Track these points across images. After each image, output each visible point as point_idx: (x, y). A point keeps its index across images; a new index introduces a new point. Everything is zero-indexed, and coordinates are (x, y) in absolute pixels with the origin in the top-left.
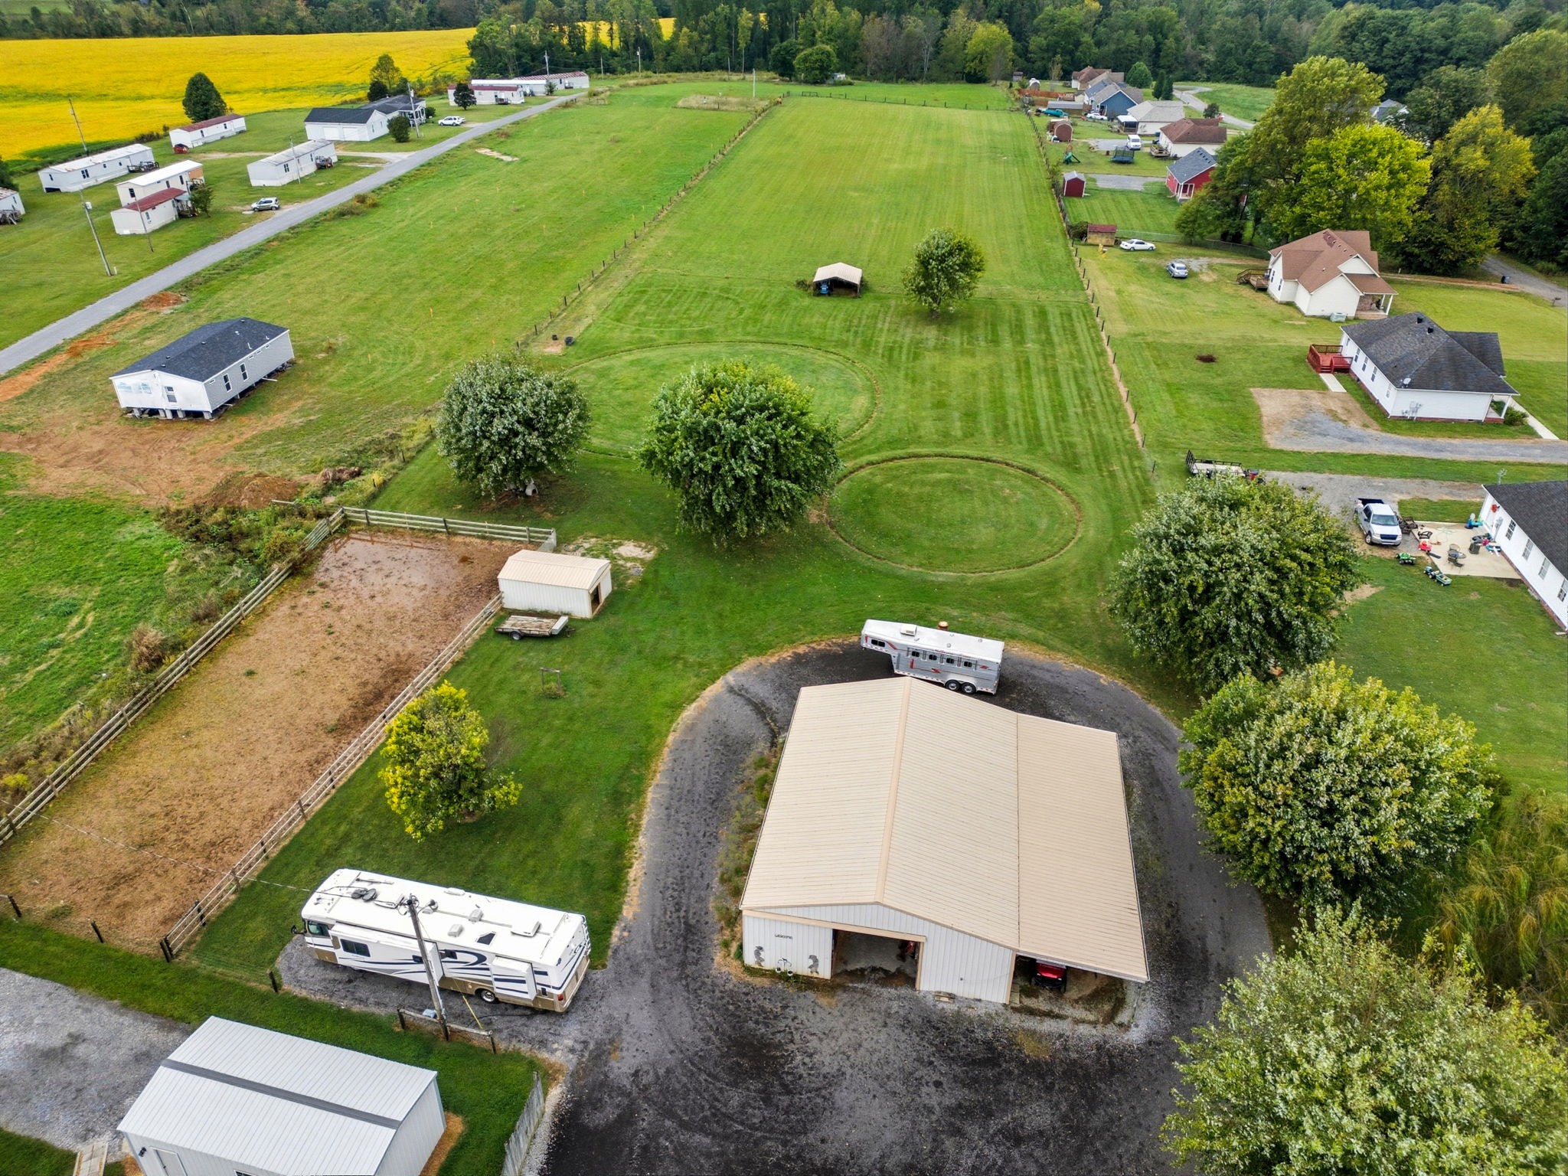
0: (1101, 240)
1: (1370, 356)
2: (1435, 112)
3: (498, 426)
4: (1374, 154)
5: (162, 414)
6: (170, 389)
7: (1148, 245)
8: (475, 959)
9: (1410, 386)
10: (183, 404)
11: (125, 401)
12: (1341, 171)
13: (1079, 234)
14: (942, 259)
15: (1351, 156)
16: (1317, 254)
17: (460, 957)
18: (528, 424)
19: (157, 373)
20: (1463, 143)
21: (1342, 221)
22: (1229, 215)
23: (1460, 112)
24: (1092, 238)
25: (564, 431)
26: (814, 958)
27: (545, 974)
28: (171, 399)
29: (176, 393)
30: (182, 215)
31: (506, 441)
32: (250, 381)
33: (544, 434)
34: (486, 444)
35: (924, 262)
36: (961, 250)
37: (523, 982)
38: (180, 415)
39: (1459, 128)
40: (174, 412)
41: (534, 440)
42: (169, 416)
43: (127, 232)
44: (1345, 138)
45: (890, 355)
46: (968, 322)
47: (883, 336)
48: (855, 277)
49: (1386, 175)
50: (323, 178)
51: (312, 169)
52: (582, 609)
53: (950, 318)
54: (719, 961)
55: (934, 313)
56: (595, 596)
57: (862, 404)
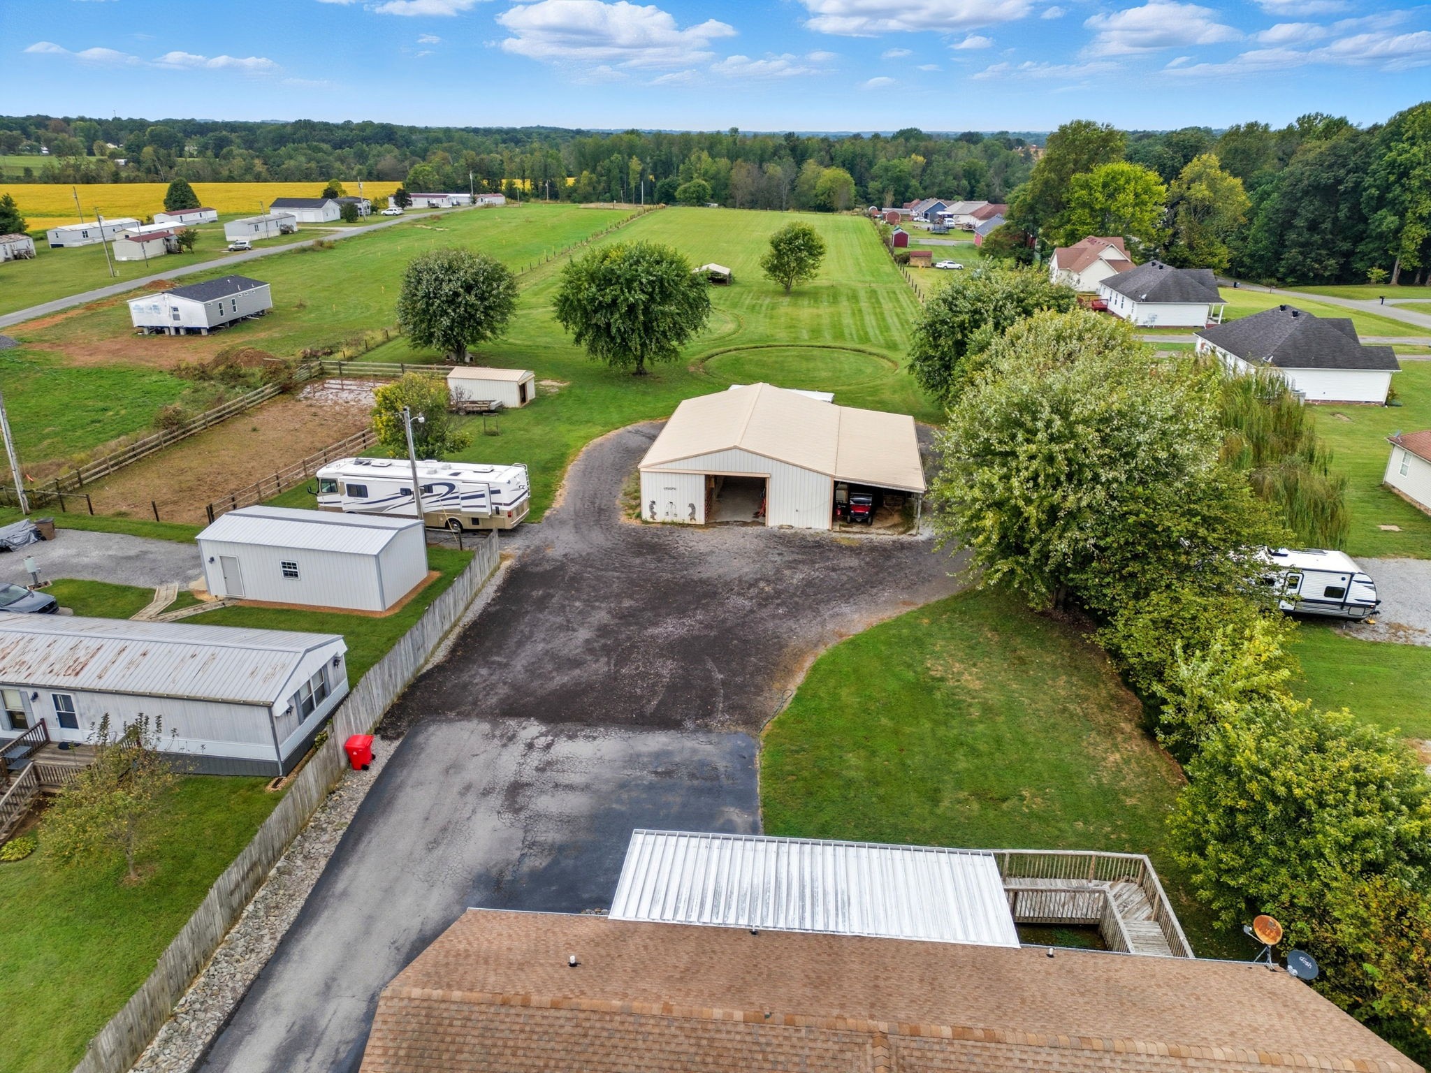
0: (921, 263)
1: (1121, 292)
2: (1170, 163)
3: (446, 288)
4: (1122, 182)
5: (167, 333)
6: (176, 309)
7: (957, 266)
8: (446, 489)
9: (1147, 300)
10: (185, 322)
11: (138, 320)
12: (1098, 194)
13: (904, 260)
14: (790, 241)
15: (1105, 185)
16: (1084, 250)
17: (436, 490)
18: (468, 288)
19: (166, 295)
20: (1193, 181)
21: (1102, 230)
22: (1020, 245)
23: (1187, 160)
24: (913, 261)
25: (497, 296)
26: (692, 506)
27: (498, 492)
28: (176, 317)
29: (180, 313)
30: (169, 252)
31: (452, 300)
32: (239, 314)
33: (482, 298)
34: (437, 302)
35: (776, 244)
36: (805, 235)
37: (482, 496)
38: (182, 332)
39: (1187, 171)
40: (177, 330)
41: (472, 299)
42: (173, 332)
43: (124, 259)
44: (1101, 172)
45: (753, 308)
46: (814, 295)
47: (748, 301)
48: (724, 271)
49: (1132, 196)
50: (286, 238)
51: (277, 233)
52: (513, 400)
53: (800, 294)
54: (624, 520)
55: (787, 291)
56: (523, 388)
57: (730, 327)
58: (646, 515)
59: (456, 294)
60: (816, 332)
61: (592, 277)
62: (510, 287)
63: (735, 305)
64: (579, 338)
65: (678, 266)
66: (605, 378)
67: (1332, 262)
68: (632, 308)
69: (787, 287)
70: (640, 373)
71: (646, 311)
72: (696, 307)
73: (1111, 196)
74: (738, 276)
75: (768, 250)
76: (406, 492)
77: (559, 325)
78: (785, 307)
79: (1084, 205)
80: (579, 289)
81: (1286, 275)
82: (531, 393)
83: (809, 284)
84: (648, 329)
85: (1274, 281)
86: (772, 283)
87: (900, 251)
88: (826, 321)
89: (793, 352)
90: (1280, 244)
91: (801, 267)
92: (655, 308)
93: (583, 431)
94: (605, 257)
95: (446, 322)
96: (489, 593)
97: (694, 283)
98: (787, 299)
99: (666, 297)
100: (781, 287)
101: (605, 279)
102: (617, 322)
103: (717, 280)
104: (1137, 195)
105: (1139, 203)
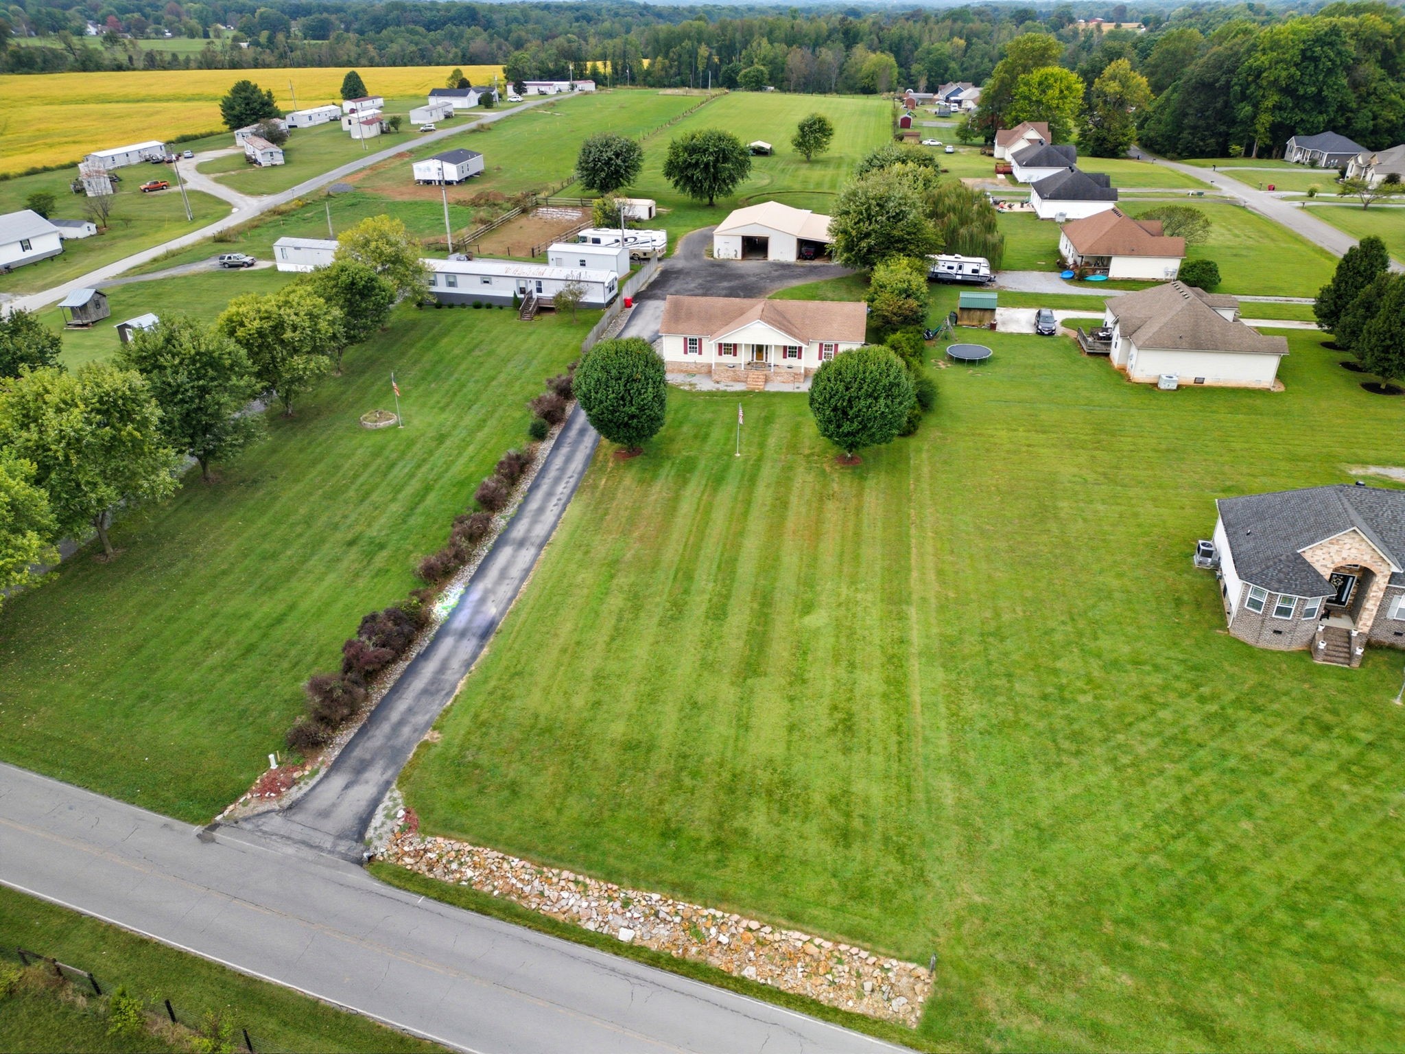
0: (912, 141)
3: (605, 156)
4: (1051, 81)
5: (434, 184)
6: (441, 170)
7: (937, 143)
8: (633, 240)
10: (445, 177)
11: (418, 176)
12: (1035, 90)
13: (901, 138)
14: (810, 126)
15: (1040, 83)
17: (630, 240)
18: (617, 155)
19: (435, 161)
20: (1110, 79)
21: (1035, 119)
24: (906, 140)
25: (633, 160)
26: (736, 250)
27: (655, 241)
28: (441, 174)
29: (443, 172)
30: (383, 132)
31: (608, 162)
32: (470, 173)
33: (624, 161)
34: (599, 164)
35: (802, 128)
37: (649, 242)
38: (443, 183)
39: (1108, 71)
40: (440, 182)
41: (619, 162)
42: (438, 183)
43: (358, 137)
44: (1038, 73)
45: (783, 170)
46: (825, 163)
47: (781, 166)
48: (767, 146)
49: (1057, 92)
50: (450, 121)
51: (442, 118)
52: (645, 216)
53: (817, 162)
54: (706, 258)
55: (809, 160)
56: (650, 209)
57: (767, 181)
58: (716, 255)
59: (610, 159)
60: (819, 184)
61: (685, 149)
62: (640, 155)
63: (771, 169)
64: (677, 183)
65: (733, 142)
66: (691, 207)
67: (1213, 140)
68: (707, 165)
69: (808, 157)
70: (711, 205)
71: (715, 166)
72: (742, 166)
73: (1044, 92)
74: (776, 150)
75: (795, 132)
76: (617, 241)
77: (665, 179)
78: (805, 171)
79: (1025, 98)
80: (678, 156)
81: (1183, 151)
82: (654, 214)
83: (823, 155)
84: (715, 179)
85: (1175, 155)
86: (799, 155)
87: (901, 131)
88: (827, 179)
89: (801, 195)
90: (1179, 127)
91: (819, 144)
92: (719, 165)
93: (685, 229)
94: (693, 137)
95: (603, 175)
96: (655, 276)
97: (743, 153)
98: (807, 165)
99: (726, 160)
100: (804, 157)
101: (692, 150)
102: (698, 174)
103: (760, 152)
104: (1061, 92)
105: (1062, 97)
